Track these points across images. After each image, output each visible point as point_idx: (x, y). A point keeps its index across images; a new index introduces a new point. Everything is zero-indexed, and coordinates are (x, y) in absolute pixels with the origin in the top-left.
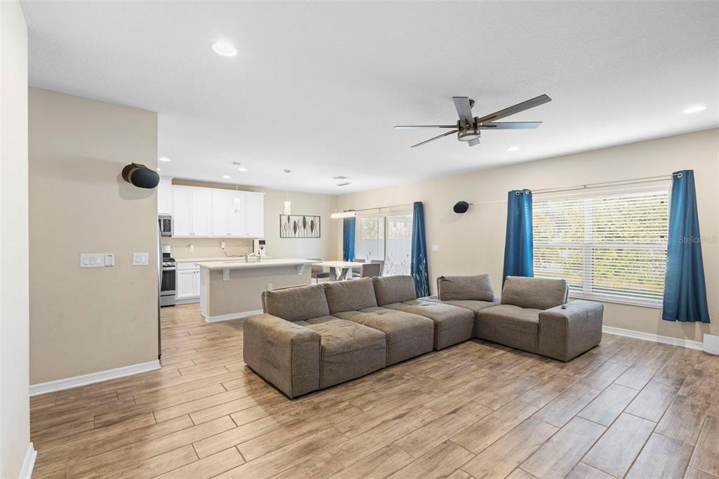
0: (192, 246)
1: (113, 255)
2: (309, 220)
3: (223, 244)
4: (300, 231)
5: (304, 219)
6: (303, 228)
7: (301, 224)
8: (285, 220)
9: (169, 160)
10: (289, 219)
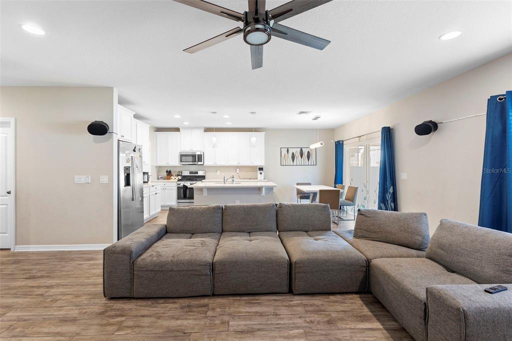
0: (218, 171)
1: (90, 177)
2: (305, 151)
3: (238, 170)
4: (298, 159)
5: (301, 150)
6: (300, 157)
7: (298, 155)
8: (284, 151)
9: (180, 117)
10: (288, 151)
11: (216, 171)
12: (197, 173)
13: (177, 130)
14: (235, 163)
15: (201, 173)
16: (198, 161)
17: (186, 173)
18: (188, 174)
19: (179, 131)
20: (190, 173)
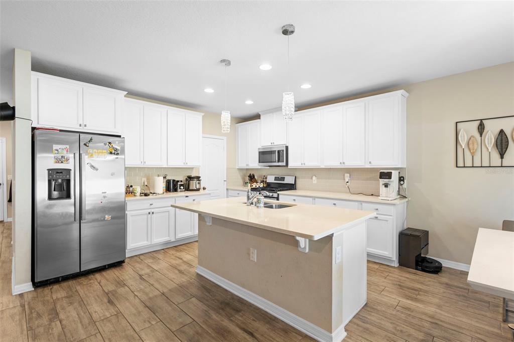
3: (346, 175)
8: (469, 129)
10: (481, 128)
11: (312, 178)
12: (283, 179)
13: (257, 117)
14: (335, 164)
15: (289, 180)
16: (278, 162)
17: (271, 179)
18: (273, 181)
19: (260, 119)
20: (276, 179)
